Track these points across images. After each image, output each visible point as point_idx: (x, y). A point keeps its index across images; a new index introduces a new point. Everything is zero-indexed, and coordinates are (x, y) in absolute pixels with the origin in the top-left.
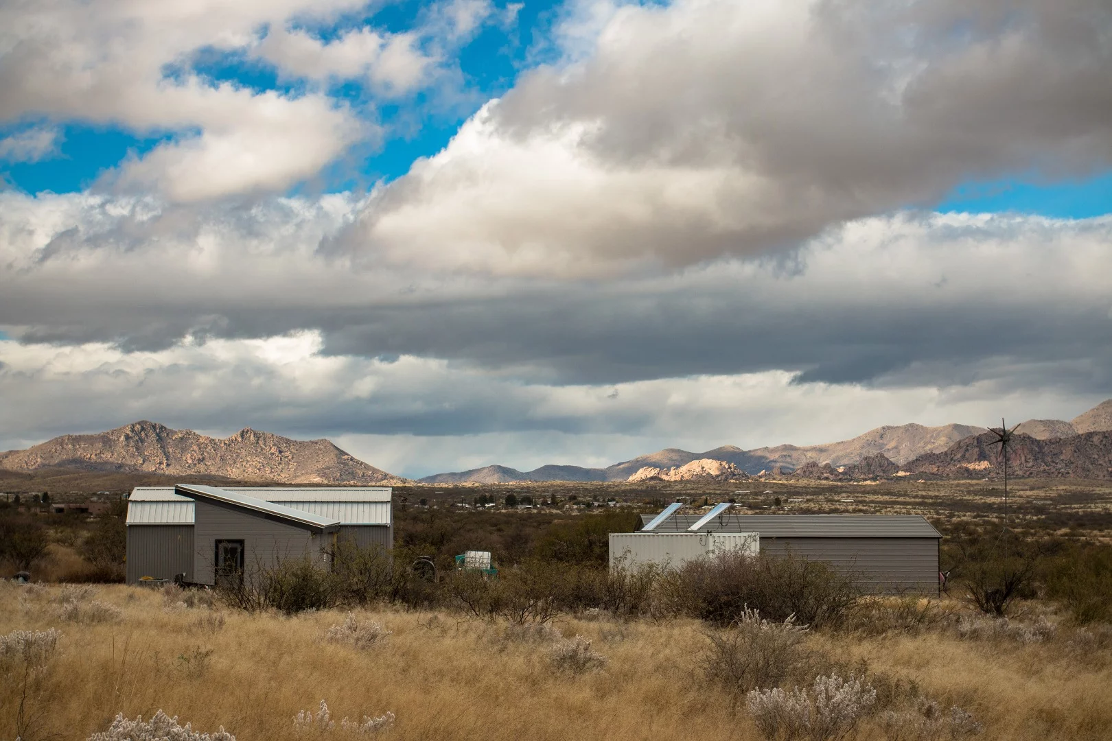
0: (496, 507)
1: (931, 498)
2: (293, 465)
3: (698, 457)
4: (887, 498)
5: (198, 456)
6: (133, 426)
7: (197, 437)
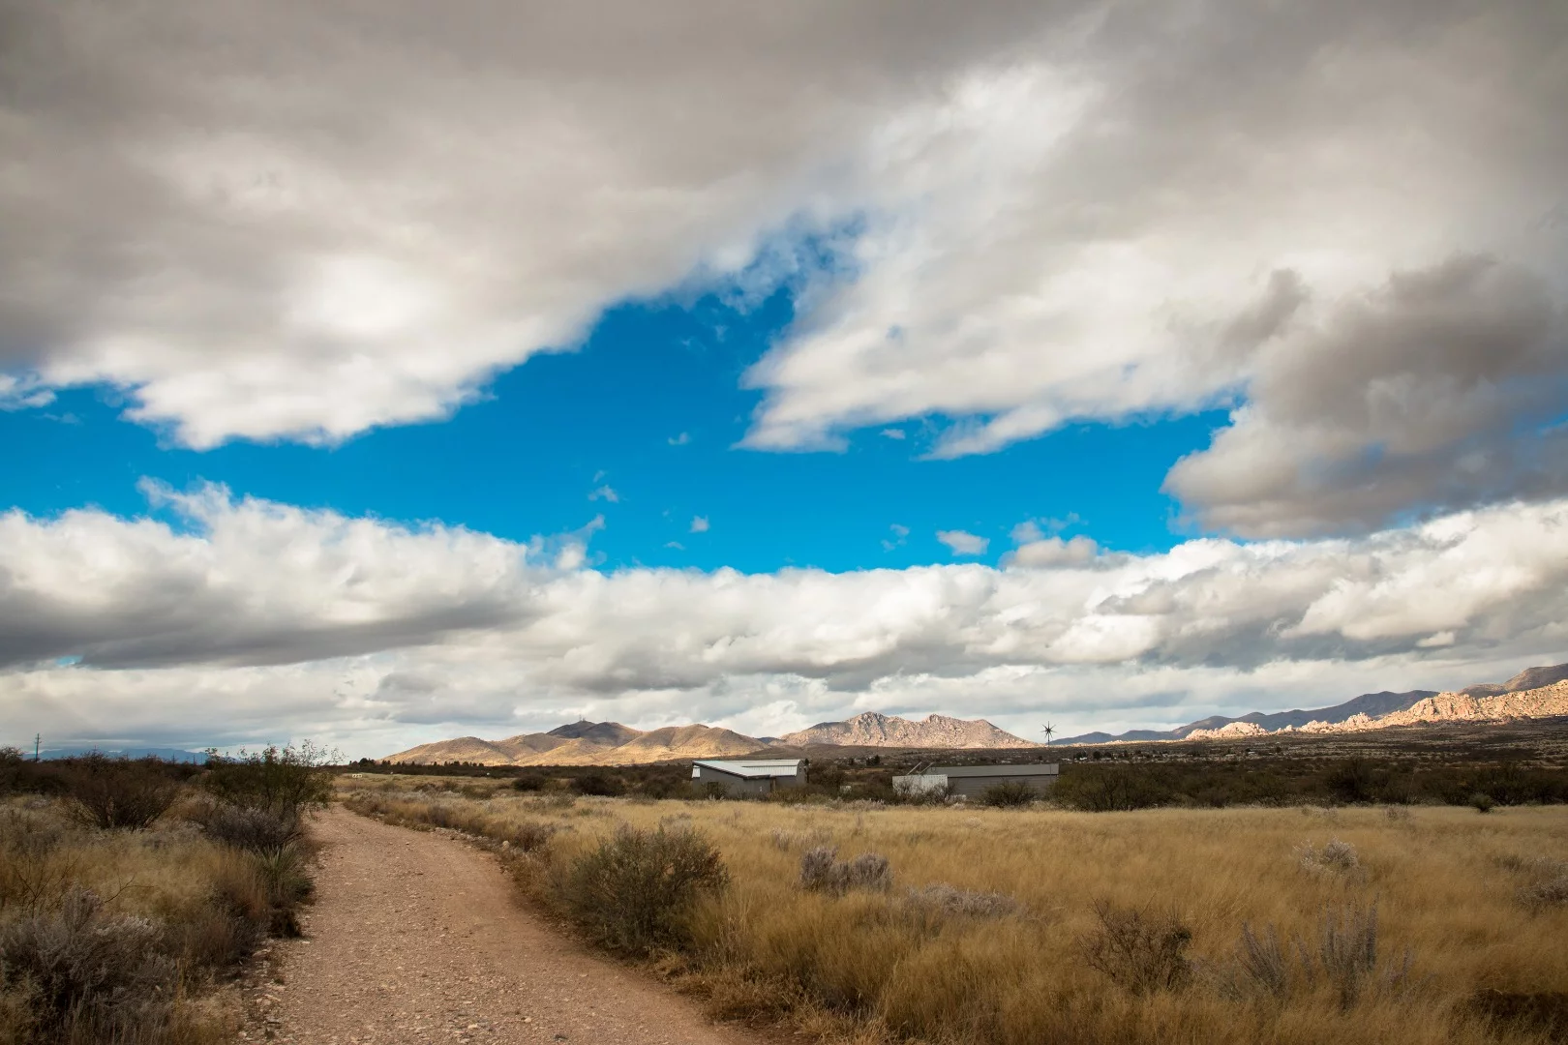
0: (1087, 761)
1: (1393, 743)
2: (964, 736)
3: (1233, 721)
4: (1361, 744)
5: (903, 732)
6: (863, 715)
7: (902, 721)
